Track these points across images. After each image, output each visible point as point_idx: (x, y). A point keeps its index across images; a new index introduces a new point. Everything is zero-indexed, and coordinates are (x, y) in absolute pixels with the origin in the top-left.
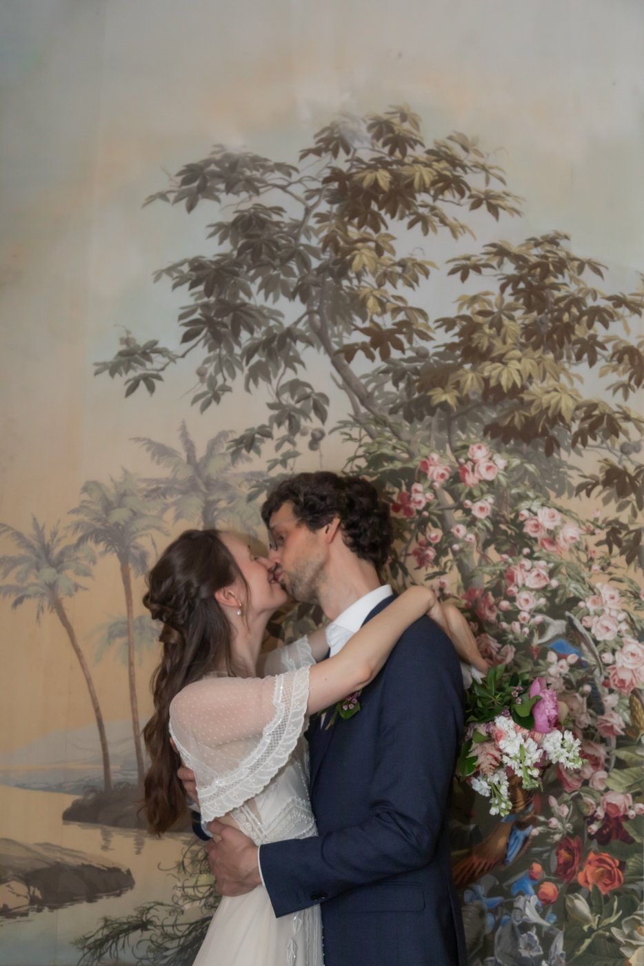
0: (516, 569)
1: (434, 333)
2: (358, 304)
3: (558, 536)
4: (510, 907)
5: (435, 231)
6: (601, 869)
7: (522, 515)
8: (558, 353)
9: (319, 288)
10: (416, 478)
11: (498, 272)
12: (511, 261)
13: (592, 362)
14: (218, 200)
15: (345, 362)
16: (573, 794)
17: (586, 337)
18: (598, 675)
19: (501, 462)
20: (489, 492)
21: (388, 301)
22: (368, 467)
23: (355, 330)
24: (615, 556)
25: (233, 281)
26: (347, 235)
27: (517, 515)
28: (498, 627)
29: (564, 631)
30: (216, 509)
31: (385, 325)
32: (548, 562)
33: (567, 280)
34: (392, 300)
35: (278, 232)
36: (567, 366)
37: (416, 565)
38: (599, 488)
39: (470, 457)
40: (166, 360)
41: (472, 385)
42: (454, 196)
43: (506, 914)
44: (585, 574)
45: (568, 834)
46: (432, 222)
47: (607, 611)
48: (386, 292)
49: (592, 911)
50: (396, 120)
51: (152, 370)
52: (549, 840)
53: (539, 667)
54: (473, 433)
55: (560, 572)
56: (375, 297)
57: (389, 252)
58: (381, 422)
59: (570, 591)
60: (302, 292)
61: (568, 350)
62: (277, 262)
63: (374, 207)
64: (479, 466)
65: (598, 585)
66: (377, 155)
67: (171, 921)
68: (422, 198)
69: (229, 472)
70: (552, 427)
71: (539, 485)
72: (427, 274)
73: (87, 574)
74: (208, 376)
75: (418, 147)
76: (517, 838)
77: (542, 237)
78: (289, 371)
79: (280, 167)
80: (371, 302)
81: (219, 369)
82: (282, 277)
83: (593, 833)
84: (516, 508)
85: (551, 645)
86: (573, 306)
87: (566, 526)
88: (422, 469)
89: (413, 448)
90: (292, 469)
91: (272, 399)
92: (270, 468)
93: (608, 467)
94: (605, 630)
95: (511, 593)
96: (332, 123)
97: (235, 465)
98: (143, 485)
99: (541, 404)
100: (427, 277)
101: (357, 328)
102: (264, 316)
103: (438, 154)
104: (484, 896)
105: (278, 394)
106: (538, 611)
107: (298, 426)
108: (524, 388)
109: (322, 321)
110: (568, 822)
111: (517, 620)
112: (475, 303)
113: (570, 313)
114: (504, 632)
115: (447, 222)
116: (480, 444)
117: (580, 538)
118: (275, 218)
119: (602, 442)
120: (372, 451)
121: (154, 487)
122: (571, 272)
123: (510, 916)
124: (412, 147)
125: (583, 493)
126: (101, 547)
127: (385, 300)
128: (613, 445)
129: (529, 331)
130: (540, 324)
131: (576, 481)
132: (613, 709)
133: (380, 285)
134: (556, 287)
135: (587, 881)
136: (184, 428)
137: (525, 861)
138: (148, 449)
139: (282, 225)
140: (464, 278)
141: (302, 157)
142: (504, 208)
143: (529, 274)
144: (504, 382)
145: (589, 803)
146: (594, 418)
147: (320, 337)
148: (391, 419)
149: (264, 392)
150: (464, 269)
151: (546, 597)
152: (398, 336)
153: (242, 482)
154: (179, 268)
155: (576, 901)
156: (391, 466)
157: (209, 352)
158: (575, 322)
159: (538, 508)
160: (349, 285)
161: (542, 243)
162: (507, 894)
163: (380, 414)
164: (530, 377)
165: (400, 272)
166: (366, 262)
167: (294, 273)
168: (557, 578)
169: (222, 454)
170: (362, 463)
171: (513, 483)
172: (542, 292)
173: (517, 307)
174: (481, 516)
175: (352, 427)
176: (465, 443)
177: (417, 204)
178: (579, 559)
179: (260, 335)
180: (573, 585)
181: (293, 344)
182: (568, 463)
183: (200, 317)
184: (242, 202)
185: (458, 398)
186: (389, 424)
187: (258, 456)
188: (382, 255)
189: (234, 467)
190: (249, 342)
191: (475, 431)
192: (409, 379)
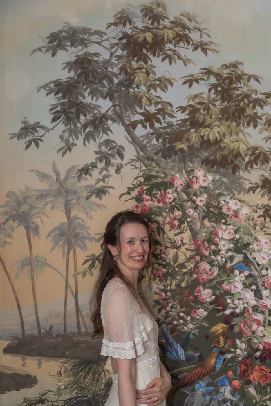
0: (218, 230)
1: (176, 114)
2: (138, 100)
3: (239, 213)
4: (217, 392)
5: (175, 62)
6: (262, 373)
7: (221, 203)
8: (238, 122)
9: (118, 93)
10: (168, 187)
11: (207, 82)
12: (214, 77)
13: (255, 127)
14: (67, 51)
15: (132, 130)
16: (248, 338)
17: (252, 114)
18: (260, 281)
19: (210, 177)
20: (204, 192)
21: (153, 99)
22: (145, 182)
23: (136, 114)
24: (267, 223)
25: (76, 91)
26: (132, 66)
27: (219, 204)
28: (210, 258)
29: (243, 260)
30: (71, 204)
31: (151, 111)
32: (234, 226)
33: (242, 85)
34: (154, 98)
35: (97, 66)
36: (242, 129)
37: (169, 229)
38: (259, 189)
39: (195, 175)
40: (44, 131)
41: (195, 140)
42: (185, 44)
43: (216, 395)
44: (253, 231)
45: (245, 357)
46: (173, 58)
47: (264, 249)
48: (151, 94)
49: (257, 394)
50: (155, 7)
51: (38, 136)
52: (236, 360)
53: (230, 277)
55: (240, 231)
56: (146, 97)
57: (153, 74)
58: (151, 159)
59: (245, 240)
60: (110, 95)
61: (243, 120)
62: (97, 81)
63: (145, 51)
64: (199, 180)
65: (259, 237)
66: (145, 25)
67: (56, 399)
68: (169, 46)
69: (77, 185)
70: (235, 159)
71: (229, 188)
72: (172, 84)
73: (10, 236)
74: (65, 138)
75: (166, 20)
76: (220, 359)
77: (229, 64)
78: (105, 135)
79: (97, 32)
80: (144, 99)
81: (70, 135)
82: (100, 88)
83: (257, 357)
84: (218, 200)
85: (236, 267)
86: (245, 98)
87: (243, 208)
88: (171, 182)
89: (167, 172)
90: (107, 184)
91: (97, 149)
92: (97, 183)
93: (264, 179)
94: (263, 259)
95: (216, 242)
96: (122, 10)
98: (35, 193)
99: (230, 148)
100: (172, 86)
101: (138, 113)
102: (92, 108)
103: (176, 23)
104: (204, 386)
105: (99, 147)
106: (230, 250)
107: (110, 161)
108: (221, 140)
109: (120, 109)
110: (245, 352)
111: (219, 255)
112: (196, 99)
113: (244, 102)
114: (213, 260)
115: (181, 58)
116: (200, 169)
117: (250, 214)
118: (96, 59)
119: (261, 166)
120: (146, 173)
121: (41, 193)
122: (244, 81)
123: (218, 396)
124: (163, 20)
125: (251, 192)
126: (16, 223)
127: (151, 98)
128: (266, 168)
129: (223, 112)
130: (229, 108)
131: (248, 186)
132: (267, 297)
133: (149, 91)
134: (236, 89)
135: (254, 379)
136: (54, 164)
137: (224, 370)
138: (37, 175)
139: (99, 62)
140: (190, 86)
141: (108, 27)
142: (210, 50)
143: (223, 83)
144: (211, 138)
145: (256, 343)
146: (256, 155)
147: (119, 118)
148: (155, 158)
149: (93, 146)
150: (190, 81)
151: (233, 243)
152: (158, 116)
153: (83, 190)
154: (49, 85)
155: (249, 389)
156: (156, 181)
157: (65, 127)
158: (246, 107)
159: (229, 200)
160: (133, 91)
161: (229, 67)
162: (216, 386)
163: (150, 155)
164: (224, 135)
165: (158, 84)
166: (141, 79)
167: (106, 86)
168: (239, 234)
169: (73, 177)
170: (142, 179)
171: (216, 188)
172: (230, 92)
173: (217, 99)
174: (201, 204)
175: (136, 162)
176: (192, 168)
177: (166, 49)
178: (249, 225)
179: (90, 117)
180: (246, 237)
181: (106, 121)
182: (244, 177)
183: (60, 109)
184: (79, 51)
185: (188, 146)
186: (155, 160)
187: (90, 177)
188: (149, 75)
189: (79, 183)
190: (85, 121)
191: (197, 163)
192: (164, 138)
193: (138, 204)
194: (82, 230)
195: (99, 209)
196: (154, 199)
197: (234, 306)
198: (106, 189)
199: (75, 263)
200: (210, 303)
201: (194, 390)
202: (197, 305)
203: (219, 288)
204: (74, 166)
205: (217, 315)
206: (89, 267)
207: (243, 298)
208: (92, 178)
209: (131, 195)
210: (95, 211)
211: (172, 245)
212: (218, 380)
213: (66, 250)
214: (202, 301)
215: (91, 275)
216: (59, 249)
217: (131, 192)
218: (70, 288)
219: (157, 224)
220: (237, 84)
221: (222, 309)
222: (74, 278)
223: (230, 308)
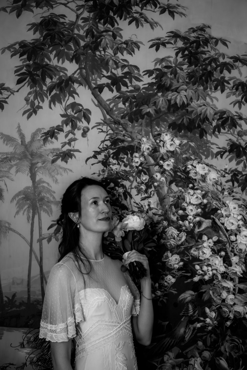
0: (186, 195)
1: (143, 78)
2: (104, 64)
3: (206, 178)
4: (187, 364)
5: (142, 26)
6: (233, 344)
7: (189, 168)
8: (205, 86)
9: (85, 56)
10: (135, 150)
11: (175, 46)
12: (181, 40)
13: (222, 91)
14: (33, 12)
15: (99, 93)
16: (217, 306)
17: (219, 78)
18: (228, 247)
19: (177, 142)
20: (171, 157)
21: (119, 62)
22: (111, 145)
23: (103, 77)
24: (235, 188)
25: (41, 53)
26: (98, 29)
27: (186, 168)
28: (178, 224)
29: (211, 225)
30: (36, 167)
31: (118, 74)
32: (202, 191)
33: (209, 49)
34: (121, 61)
35: (63, 28)
36: (210, 93)
37: (136, 193)
38: (227, 153)
39: (162, 139)
40: (9, 93)
41: (162, 103)
42: (152, 7)
43: (185, 367)
44: (221, 196)
45: (215, 326)
46: (140, 21)
47: (232, 215)
48: (118, 57)
49: (229, 366)
51: (2, 98)
53: (198, 243)
54: (163, 127)
55: (208, 196)
56: (113, 60)
57: (119, 37)
58: (117, 123)
59: (213, 205)
60: (76, 58)
61: (210, 84)
62: (63, 43)
63: (111, 14)
64: (166, 144)
65: (227, 202)
68: (136, 8)
69: (42, 149)
70: (203, 124)
71: (197, 153)
72: (138, 48)
74: (30, 101)
76: (190, 328)
77: (197, 27)
78: (71, 98)
80: (111, 62)
81: (35, 98)
82: (66, 50)
83: (228, 326)
84: (185, 164)
85: (204, 232)
86: (212, 62)
87: (210, 173)
88: (138, 146)
89: (134, 136)
90: (73, 147)
91: (63, 112)
92: (63, 147)
93: (231, 143)
94: (232, 224)
95: (184, 207)
97: (45, 145)
99: (197, 112)
100: (139, 50)
101: (104, 76)
102: (58, 71)
104: (174, 358)
105: (66, 110)
106: (197, 215)
107: (76, 125)
108: (188, 104)
109: (87, 72)
110: (215, 321)
111: (187, 220)
112: (163, 62)
113: (211, 66)
114: (181, 226)
115: (148, 21)
116: (167, 133)
117: (218, 179)
118: (62, 20)
119: (228, 131)
120: (113, 137)
121: (5, 156)
122: (212, 45)
123: (188, 368)
125: (219, 157)
127: (118, 62)
128: (234, 132)
129: (191, 76)
130: (196, 72)
131: (215, 150)
132: (236, 263)
133: (115, 54)
134: (204, 53)
135: (225, 351)
136: (19, 127)
137: (193, 341)
139: (65, 24)
140: (157, 49)
142: (177, 13)
143: (190, 47)
144: (178, 101)
145: (226, 311)
146: (224, 119)
147: (86, 81)
148: (122, 121)
149: (59, 109)
150: (157, 45)
151: (201, 208)
152: (124, 79)
153: (49, 154)
154: (14, 46)
155: (221, 361)
156: (123, 145)
157: (31, 89)
158: (214, 71)
159: (196, 164)
160: (100, 54)
161: (196, 30)
162: (185, 357)
163: (117, 119)
164: (191, 99)
165: (125, 47)
166: (108, 42)
167: (72, 48)
168: (207, 199)
169: (39, 140)
170: (108, 143)
171: (183, 152)
172: (197, 55)
173: (184, 63)
174: (168, 168)
175: (103, 126)
176: (159, 133)
177: (133, 12)
178: (217, 189)
179: (56, 80)
180: (214, 202)
181: (72, 84)
182: (211, 142)
183: (25, 71)
184: (44, 12)
185: (155, 110)
186: (121, 123)
187: (56, 141)
188: (116, 38)
189: (45, 146)
190: (51, 83)
191: (164, 127)
192: (131, 101)
193: (105, 168)
194: (47, 194)
195: (65, 173)
196: (121, 163)
197: (203, 273)
198: (72, 152)
199: (40, 228)
200: (177, 269)
201: (163, 362)
202: (165, 271)
203: (187, 254)
204: (40, 129)
205: (186, 282)
206: (54, 232)
207: (211, 264)
208: (57, 141)
209: (97, 159)
210: (61, 175)
211: (139, 209)
212: (187, 351)
213: (31, 215)
214: (170, 268)
215: (56, 240)
216: (23, 214)
217: (97, 156)
218: (35, 253)
219: (123, 188)
220: (204, 48)
221: (191, 275)
222: (39, 243)
223: (199, 275)
